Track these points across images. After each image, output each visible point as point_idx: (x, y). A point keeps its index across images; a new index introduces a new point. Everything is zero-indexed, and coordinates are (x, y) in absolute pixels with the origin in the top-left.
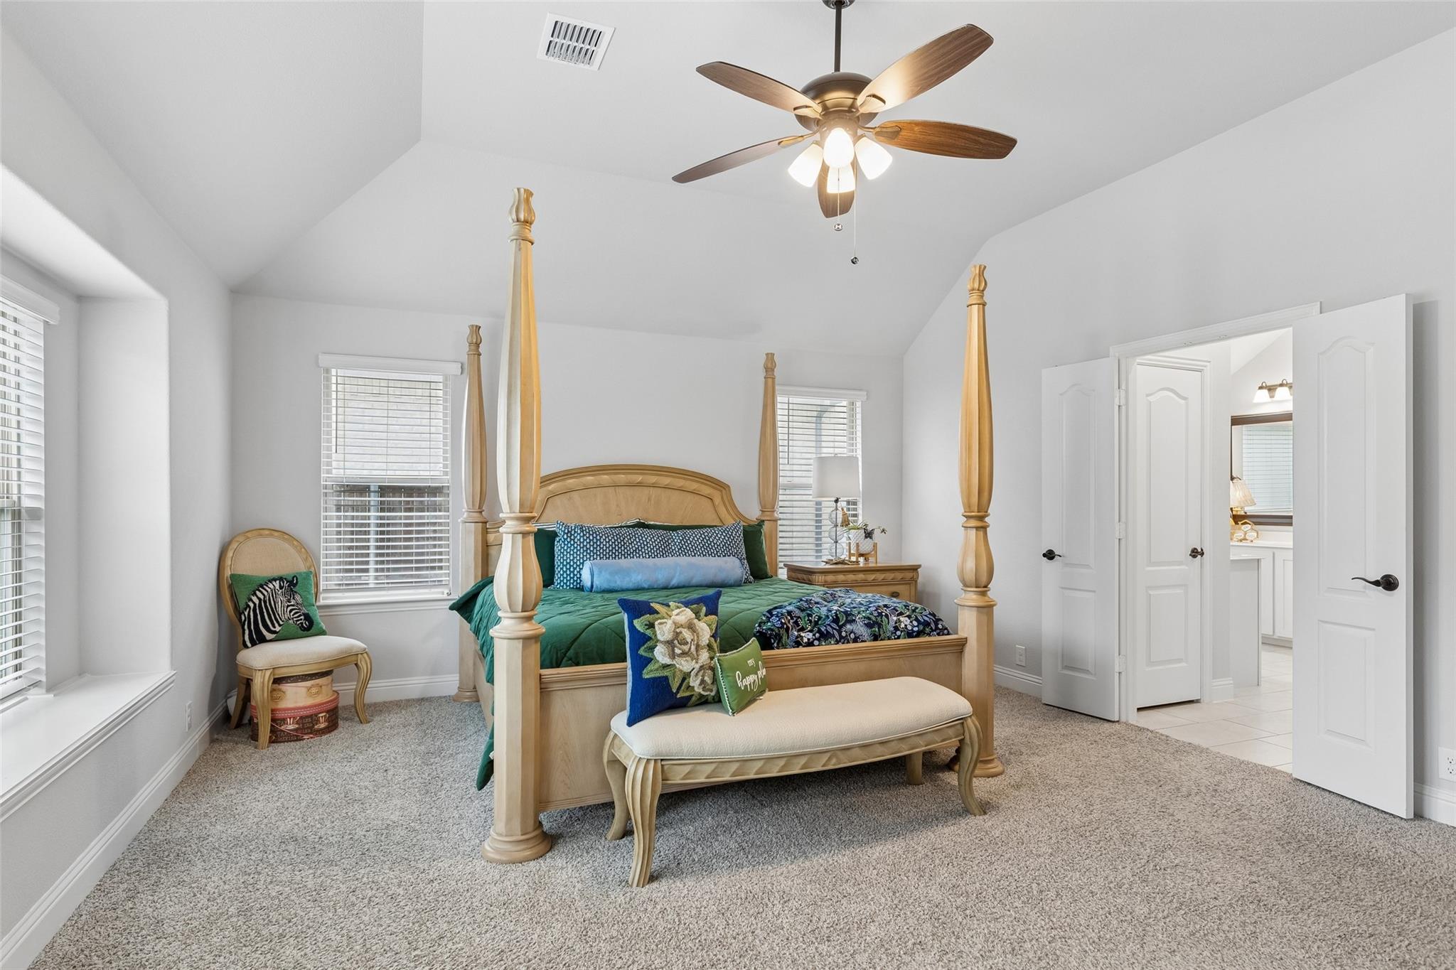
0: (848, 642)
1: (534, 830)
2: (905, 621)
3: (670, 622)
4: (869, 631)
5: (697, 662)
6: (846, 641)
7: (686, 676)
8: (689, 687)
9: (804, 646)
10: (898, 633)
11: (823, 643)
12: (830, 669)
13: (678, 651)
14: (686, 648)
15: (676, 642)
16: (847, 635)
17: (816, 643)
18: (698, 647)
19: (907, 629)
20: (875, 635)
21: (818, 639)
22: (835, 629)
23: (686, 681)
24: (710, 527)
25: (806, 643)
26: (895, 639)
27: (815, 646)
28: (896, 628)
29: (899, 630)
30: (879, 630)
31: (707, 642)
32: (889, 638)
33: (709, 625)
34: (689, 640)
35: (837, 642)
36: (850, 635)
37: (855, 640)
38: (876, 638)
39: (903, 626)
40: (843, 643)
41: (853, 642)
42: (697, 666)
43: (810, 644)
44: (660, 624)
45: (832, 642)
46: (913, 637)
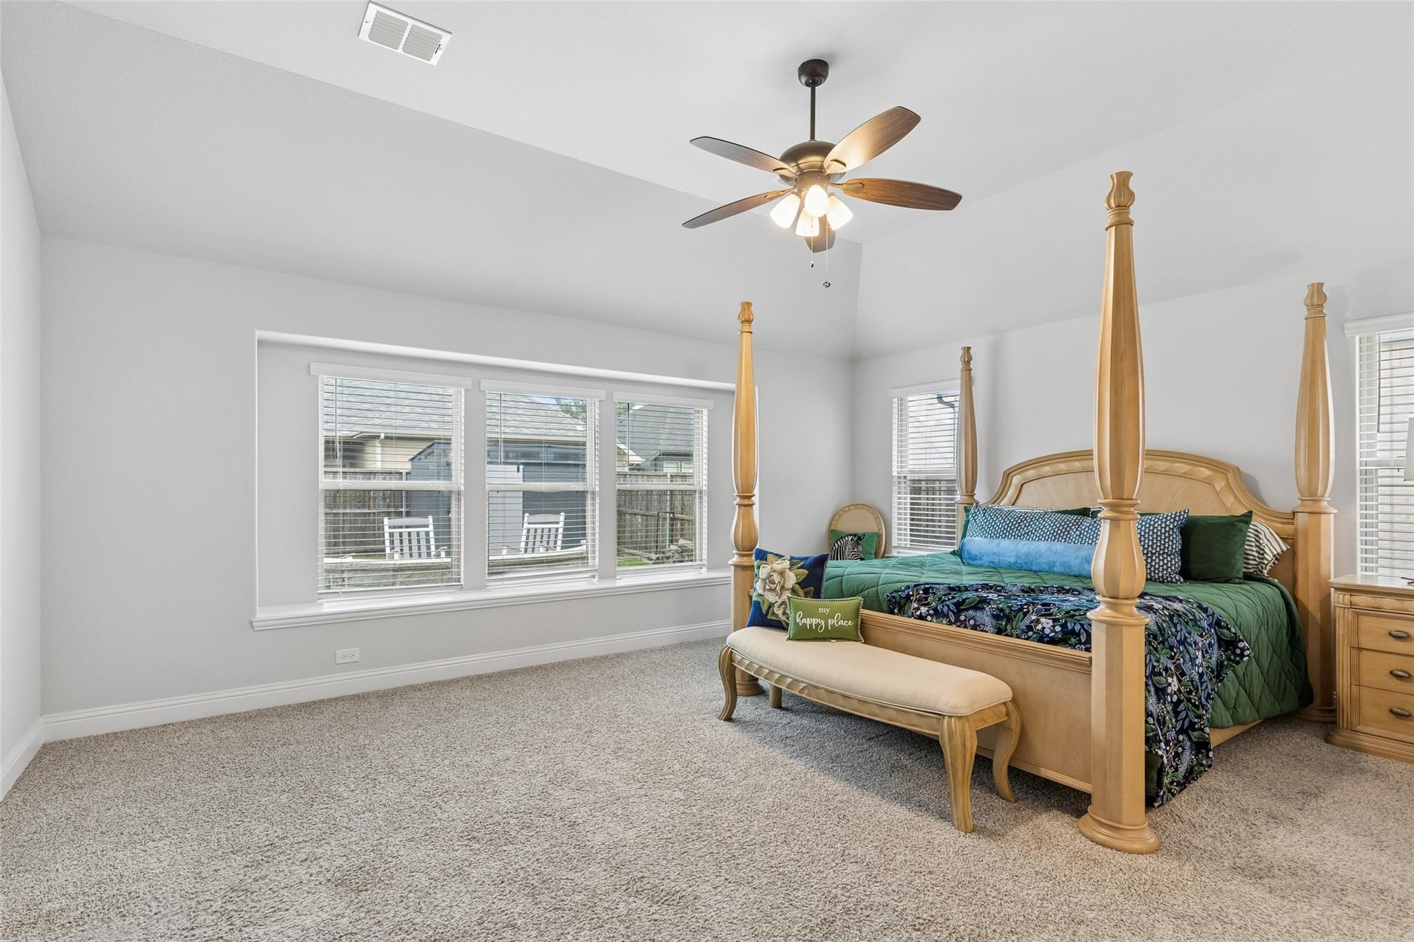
0: (966, 627)
1: (749, 681)
2: (1046, 623)
3: (769, 567)
4: (994, 622)
5: (779, 598)
6: (963, 625)
7: (771, 606)
8: (774, 614)
9: (916, 618)
10: (1030, 633)
11: (935, 621)
12: (928, 644)
13: (767, 587)
14: (773, 586)
15: (767, 581)
16: (965, 620)
17: (929, 618)
18: (783, 588)
19: (1043, 632)
20: (999, 628)
21: (931, 616)
22: (952, 611)
23: (771, 609)
24: (1153, 514)
25: (917, 615)
26: (1024, 639)
27: (927, 621)
28: (1029, 628)
29: (1032, 630)
30: (1006, 625)
31: (792, 586)
32: (1018, 637)
33: (797, 576)
34: (777, 582)
35: (950, 623)
36: (969, 621)
37: (974, 628)
38: (1000, 631)
39: (1039, 627)
40: (959, 626)
41: (971, 629)
42: (780, 601)
43: (921, 617)
44: (763, 567)
45: (944, 622)
46: (1043, 642)
